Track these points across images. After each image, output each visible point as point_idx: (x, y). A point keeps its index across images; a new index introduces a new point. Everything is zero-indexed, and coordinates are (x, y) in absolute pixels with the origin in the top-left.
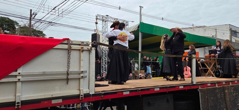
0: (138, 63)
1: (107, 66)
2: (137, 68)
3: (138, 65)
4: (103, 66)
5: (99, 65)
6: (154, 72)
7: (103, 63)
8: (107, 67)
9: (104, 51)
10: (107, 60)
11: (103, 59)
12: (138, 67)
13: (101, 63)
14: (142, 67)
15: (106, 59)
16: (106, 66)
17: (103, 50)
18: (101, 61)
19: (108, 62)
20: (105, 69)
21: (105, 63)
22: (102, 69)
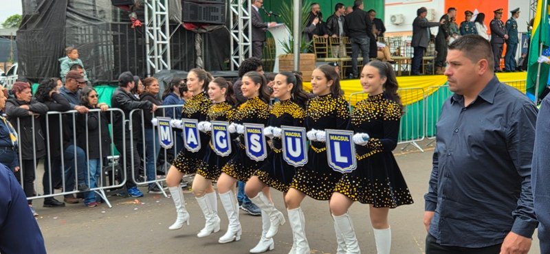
0: (292, 29)
1: (168, 37)
2: (288, 44)
3: (293, 35)
4: (154, 37)
5: (137, 32)
7: (151, 25)
8: (167, 42)
10: (166, 13)
11: (150, 10)
12: (292, 43)
13: (144, 26)
15: (162, 10)
16: (163, 39)
18: (144, 22)
19: (173, 24)
20: (161, 51)
21: (159, 28)
22: (148, 51)
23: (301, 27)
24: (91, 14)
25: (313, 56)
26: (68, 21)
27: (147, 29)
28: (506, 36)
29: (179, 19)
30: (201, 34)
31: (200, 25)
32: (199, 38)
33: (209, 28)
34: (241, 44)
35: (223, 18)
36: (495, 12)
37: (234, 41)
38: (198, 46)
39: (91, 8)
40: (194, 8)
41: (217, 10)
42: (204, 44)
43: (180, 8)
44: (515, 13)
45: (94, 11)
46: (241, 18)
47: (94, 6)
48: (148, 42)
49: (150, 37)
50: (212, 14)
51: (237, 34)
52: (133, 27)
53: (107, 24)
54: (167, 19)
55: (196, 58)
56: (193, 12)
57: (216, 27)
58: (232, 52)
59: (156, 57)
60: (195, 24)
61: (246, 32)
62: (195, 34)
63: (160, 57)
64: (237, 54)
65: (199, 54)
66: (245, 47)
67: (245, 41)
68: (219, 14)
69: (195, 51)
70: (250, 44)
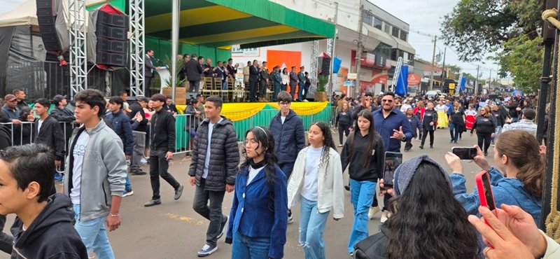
0: (170, 70)
1: (86, 73)
2: (169, 81)
3: (171, 75)
4: (76, 73)
5: (64, 70)
6: (208, 93)
7: (74, 65)
8: (86, 76)
9: (75, 35)
10: (85, 57)
11: (73, 56)
12: (171, 80)
13: (69, 65)
14: (181, 80)
15: (82, 55)
16: (83, 74)
17: (73, 31)
18: (69, 62)
19: (90, 65)
20: (81, 82)
21: (80, 67)
22: (71, 81)
23: (177, 71)
24: (29, 55)
25: (184, 89)
26: (10, 57)
27: (71, 67)
28: (298, 81)
29: (94, 61)
30: (109, 72)
31: (109, 66)
32: (108, 74)
33: (115, 69)
34: (137, 79)
35: (125, 63)
36: (292, 68)
37: (133, 77)
38: (107, 79)
39: (30, 50)
40: (105, 55)
41: (120, 57)
42: (112, 78)
43: (95, 55)
44: (302, 68)
45: (32, 53)
46: (137, 63)
47: (32, 49)
48: (71, 75)
49: (73, 73)
50: (118, 60)
51: (134, 73)
52: (60, 65)
53: (41, 62)
54: (86, 61)
55: (106, 86)
56: (104, 58)
57: (120, 68)
58: (131, 84)
59: (77, 85)
60: (106, 65)
61: (141, 71)
62: (105, 71)
63: (80, 85)
64: (135, 85)
65: (108, 84)
66: (140, 81)
67: (140, 78)
68: (123, 60)
69: (105, 82)
70: (143, 79)
